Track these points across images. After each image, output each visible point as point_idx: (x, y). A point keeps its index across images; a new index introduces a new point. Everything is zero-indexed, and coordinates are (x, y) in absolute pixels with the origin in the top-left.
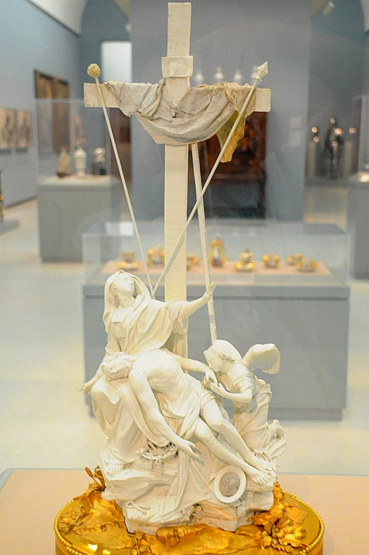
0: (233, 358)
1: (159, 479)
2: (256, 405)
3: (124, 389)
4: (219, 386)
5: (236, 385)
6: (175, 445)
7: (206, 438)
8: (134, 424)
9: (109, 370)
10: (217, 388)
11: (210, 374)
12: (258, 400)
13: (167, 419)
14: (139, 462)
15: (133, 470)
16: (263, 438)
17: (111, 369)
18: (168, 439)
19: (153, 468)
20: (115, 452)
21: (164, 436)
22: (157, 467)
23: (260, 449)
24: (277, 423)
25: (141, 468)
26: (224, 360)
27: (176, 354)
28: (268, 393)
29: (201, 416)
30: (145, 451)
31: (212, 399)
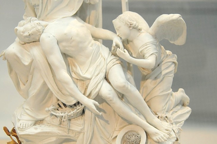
0: (139, 27)
1: (66, 134)
2: (161, 73)
3: (36, 51)
4: (125, 52)
5: (141, 52)
6: (82, 105)
7: (109, 98)
8: (45, 84)
9: (22, 33)
10: (122, 53)
11: (117, 40)
12: (163, 67)
13: (76, 80)
14: (49, 119)
15: (43, 126)
16: (166, 104)
17: (24, 32)
18: (75, 98)
19: (61, 124)
20: (27, 109)
21: (72, 96)
22: (64, 123)
23: (163, 113)
24: (182, 92)
25: (50, 124)
26: (131, 28)
27: (89, 23)
28: (174, 62)
29: (106, 78)
30: (55, 109)
31: (118, 63)
